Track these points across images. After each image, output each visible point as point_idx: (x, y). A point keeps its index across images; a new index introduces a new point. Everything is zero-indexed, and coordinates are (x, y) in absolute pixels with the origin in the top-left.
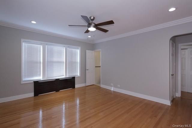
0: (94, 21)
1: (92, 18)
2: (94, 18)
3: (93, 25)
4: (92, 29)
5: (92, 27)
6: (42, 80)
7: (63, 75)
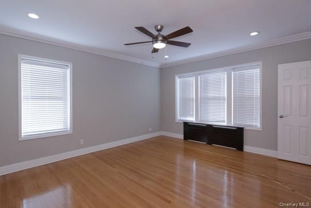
0: (161, 33)
1: (159, 27)
2: (162, 27)
3: (160, 38)
4: (160, 45)
5: (160, 41)
6: (194, 122)
7: (224, 122)
